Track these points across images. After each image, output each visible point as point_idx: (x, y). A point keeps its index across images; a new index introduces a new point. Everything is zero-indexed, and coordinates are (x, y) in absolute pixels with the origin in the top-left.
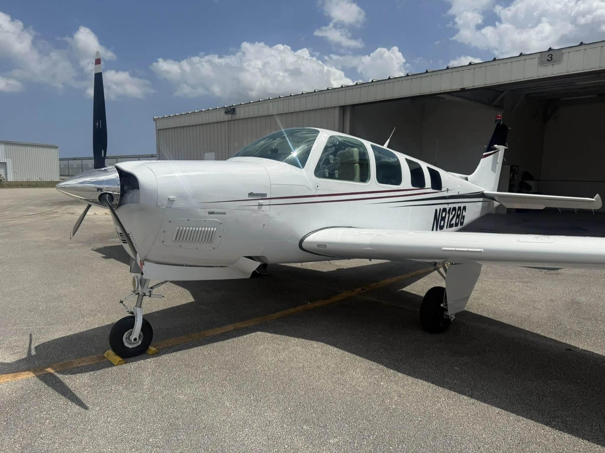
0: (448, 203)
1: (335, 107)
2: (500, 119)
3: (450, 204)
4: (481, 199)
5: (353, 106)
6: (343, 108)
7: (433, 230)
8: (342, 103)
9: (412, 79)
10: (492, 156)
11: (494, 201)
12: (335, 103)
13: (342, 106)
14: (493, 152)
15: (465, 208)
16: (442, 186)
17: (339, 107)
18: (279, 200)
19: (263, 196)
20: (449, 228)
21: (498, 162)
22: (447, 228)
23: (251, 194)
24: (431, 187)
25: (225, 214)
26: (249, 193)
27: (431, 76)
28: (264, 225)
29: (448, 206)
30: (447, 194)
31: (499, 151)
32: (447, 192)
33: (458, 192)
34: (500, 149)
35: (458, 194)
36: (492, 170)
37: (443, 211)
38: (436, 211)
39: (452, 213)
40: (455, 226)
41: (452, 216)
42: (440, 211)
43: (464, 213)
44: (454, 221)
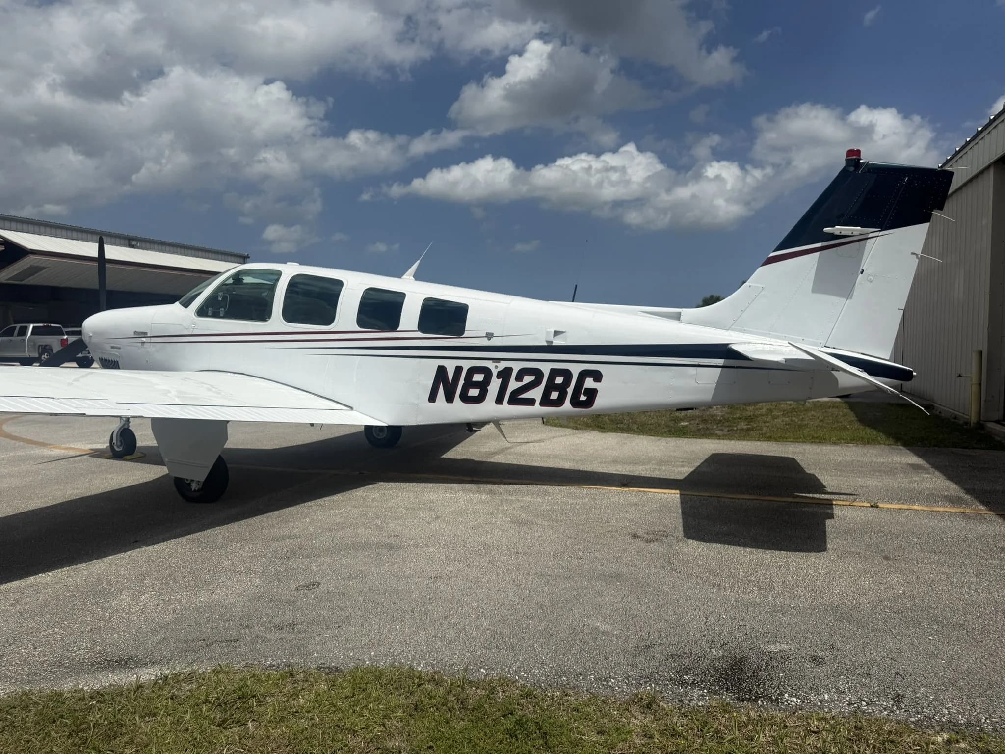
0: (496, 360)
1: (989, 167)
7: (432, 398)
8: (993, 156)
11: (835, 372)
12: (987, 160)
14: (818, 245)
15: (597, 376)
16: (467, 329)
17: (992, 164)
19: (144, 334)
20: (510, 403)
21: (863, 268)
22: (499, 400)
23: (135, 333)
24: (417, 329)
25: (119, 348)
26: (134, 331)
29: (497, 364)
30: (485, 342)
31: (868, 241)
32: (489, 339)
33: (544, 339)
34: (871, 235)
35: (545, 344)
36: (814, 291)
37: (472, 371)
38: (441, 371)
39: (519, 378)
40: (542, 404)
41: (520, 384)
42: (459, 370)
43: (589, 383)
44: (537, 393)
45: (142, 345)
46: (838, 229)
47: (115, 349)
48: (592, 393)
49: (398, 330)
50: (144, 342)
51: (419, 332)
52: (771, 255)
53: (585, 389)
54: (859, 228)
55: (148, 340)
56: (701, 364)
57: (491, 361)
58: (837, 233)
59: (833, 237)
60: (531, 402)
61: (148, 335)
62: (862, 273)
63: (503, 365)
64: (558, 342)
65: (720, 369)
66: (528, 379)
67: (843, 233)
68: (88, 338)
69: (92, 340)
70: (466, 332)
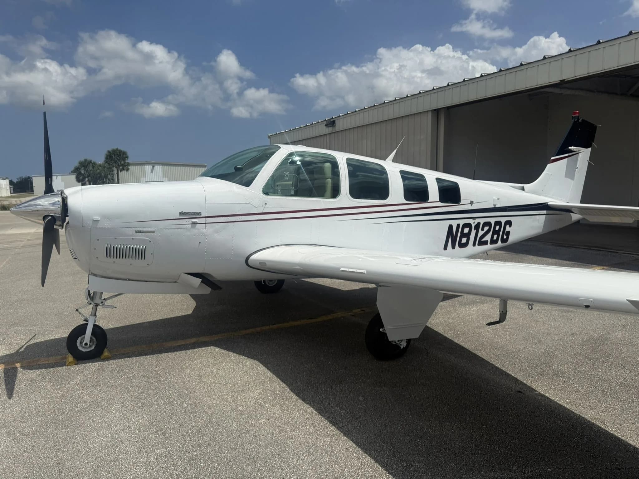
0: (474, 218)
1: (427, 111)
2: (577, 115)
3: (476, 219)
4: (545, 212)
5: (448, 108)
6: (437, 112)
7: (445, 248)
8: (434, 107)
10: (566, 159)
11: (571, 214)
12: (428, 108)
13: (435, 110)
14: (567, 155)
15: (509, 223)
16: (461, 199)
17: (432, 110)
18: (219, 218)
19: (197, 215)
20: (479, 245)
21: (577, 166)
22: (474, 245)
23: (181, 213)
24: (439, 201)
25: (154, 232)
26: (180, 212)
27: (527, 68)
28: (200, 243)
29: (474, 221)
30: (469, 207)
31: (579, 154)
32: (472, 205)
33: (492, 204)
34: (580, 152)
35: (493, 206)
36: (566, 176)
37: (465, 226)
38: (451, 227)
39: (483, 229)
40: (491, 244)
41: (483, 232)
42: (458, 225)
43: (508, 228)
44: (488, 238)
45: (192, 227)
46: (572, 148)
47: (144, 234)
48: (508, 233)
49: (429, 201)
50: (197, 224)
51: (440, 203)
52: (552, 158)
53: (506, 232)
54: (578, 148)
55: (203, 220)
56: (541, 213)
57: (472, 219)
58: (572, 150)
59: (571, 151)
61: (202, 216)
62: (577, 168)
63: (477, 221)
64: (498, 205)
65: (545, 216)
66: (486, 228)
67: (574, 150)
68: (90, 223)
69: (100, 225)
70: (461, 201)
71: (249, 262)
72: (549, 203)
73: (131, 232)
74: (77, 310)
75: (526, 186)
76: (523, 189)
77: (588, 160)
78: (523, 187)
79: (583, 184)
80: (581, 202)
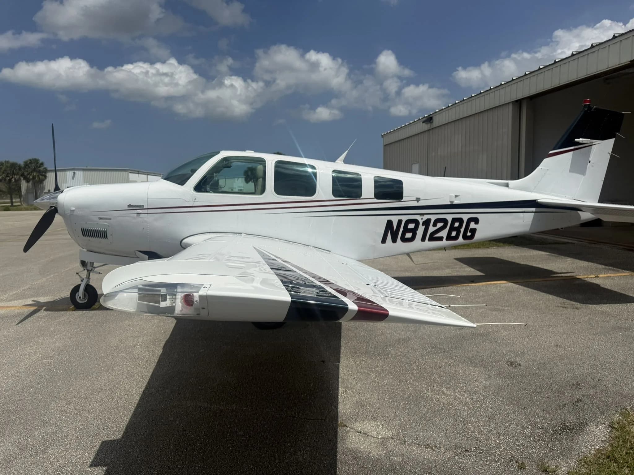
0: (421, 214)
1: (509, 103)
2: (588, 104)
3: (425, 215)
4: (533, 209)
5: (532, 98)
6: (518, 103)
7: (384, 241)
9: (578, 58)
10: (572, 152)
11: (579, 212)
14: (572, 148)
15: (476, 221)
16: (404, 196)
17: (513, 102)
19: (141, 207)
20: (429, 240)
21: (590, 160)
22: (423, 239)
23: (130, 206)
24: (374, 197)
25: (110, 219)
26: (128, 205)
28: (143, 228)
29: (422, 217)
30: (415, 204)
31: (593, 146)
32: (418, 202)
33: (449, 201)
34: (594, 143)
35: (449, 203)
36: (570, 171)
37: (408, 222)
38: (390, 223)
39: (434, 225)
40: (447, 239)
41: (435, 228)
42: (400, 222)
43: (472, 225)
44: (444, 234)
45: (137, 216)
46: (581, 140)
47: (104, 220)
48: (474, 231)
49: (361, 198)
50: (140, 213)
51: (375, 199)
52: (551, 152)
53: (470, 229)
54: (589, 140)
55: (145, 211)
56: (526, 211)
57: (419, 215)
58: (581, 142)
59: (578, 143)
60: (441, 239)
61: (144, 208)
62: (590, 162)
63: (426, 217)
64: (456, 202)
65: (533, 214)
66: (440, 225)
67: (584, 142)
68: (69, 212)
69: (75, 213)
70: (404, 198)
71: (182, 244)
72: (539, 201)
73: (96, 219)
74: (77, 273)
75: (511, 183)
76: (507, 185)
77: (610, 152)
78: (508, 184)
79: (603, 179)
80: (600, 201)
